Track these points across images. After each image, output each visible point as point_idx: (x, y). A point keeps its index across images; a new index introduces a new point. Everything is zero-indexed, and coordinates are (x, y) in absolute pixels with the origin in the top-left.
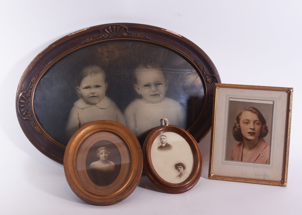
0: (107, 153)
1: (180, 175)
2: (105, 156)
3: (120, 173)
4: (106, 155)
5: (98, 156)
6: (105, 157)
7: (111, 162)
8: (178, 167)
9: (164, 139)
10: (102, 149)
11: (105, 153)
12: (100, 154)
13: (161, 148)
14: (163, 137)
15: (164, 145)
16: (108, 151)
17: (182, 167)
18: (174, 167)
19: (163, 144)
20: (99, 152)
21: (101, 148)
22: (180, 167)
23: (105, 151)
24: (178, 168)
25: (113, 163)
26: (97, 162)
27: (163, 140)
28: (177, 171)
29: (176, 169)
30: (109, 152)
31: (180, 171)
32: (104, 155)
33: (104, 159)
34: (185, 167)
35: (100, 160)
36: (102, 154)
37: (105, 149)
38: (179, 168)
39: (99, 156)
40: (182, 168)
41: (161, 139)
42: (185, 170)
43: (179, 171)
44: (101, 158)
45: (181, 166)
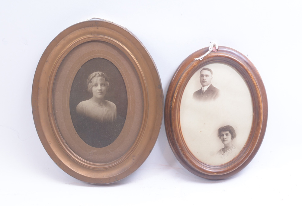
0: (105, 85)
1: (224, 150)
2: (101, 90)
3: (125, 126)
4: (104, 88)
5: (89, 89)
6: (101, 92)
7: (111, 103)
8: (224, 133)
9: (207, 76)
10: (96, 75)
11: (101, 85)
12: (93, 86)
13: (199, 93)
14: (206, 72)
15: (205, 89)
16: (106, 80)
17: (230, 134)
18: (216, 133)
19: (203, 86)
20: (90, 82)
21: (94, 74)
22: (227, 135)
23: (101, 80)
24: (223, 135)
25: (114, 105)
26: (87, 101)
27: (205, 77)
28: (220, 141)
29: (218, 138)
30: (108, 83)
31: (226, 142)
32: (99, 87)
33: (99, 96)
34: (235, 134)
35: (93, 97)
36: (96, 85)
37: (102, 75)
38: (225, 136)
39: (91, 89)
40: (230, 137)
41: (202, 76)
42: (235, 139)
43: (223, 141)
44: (94, 94)
45: (228, 132)
